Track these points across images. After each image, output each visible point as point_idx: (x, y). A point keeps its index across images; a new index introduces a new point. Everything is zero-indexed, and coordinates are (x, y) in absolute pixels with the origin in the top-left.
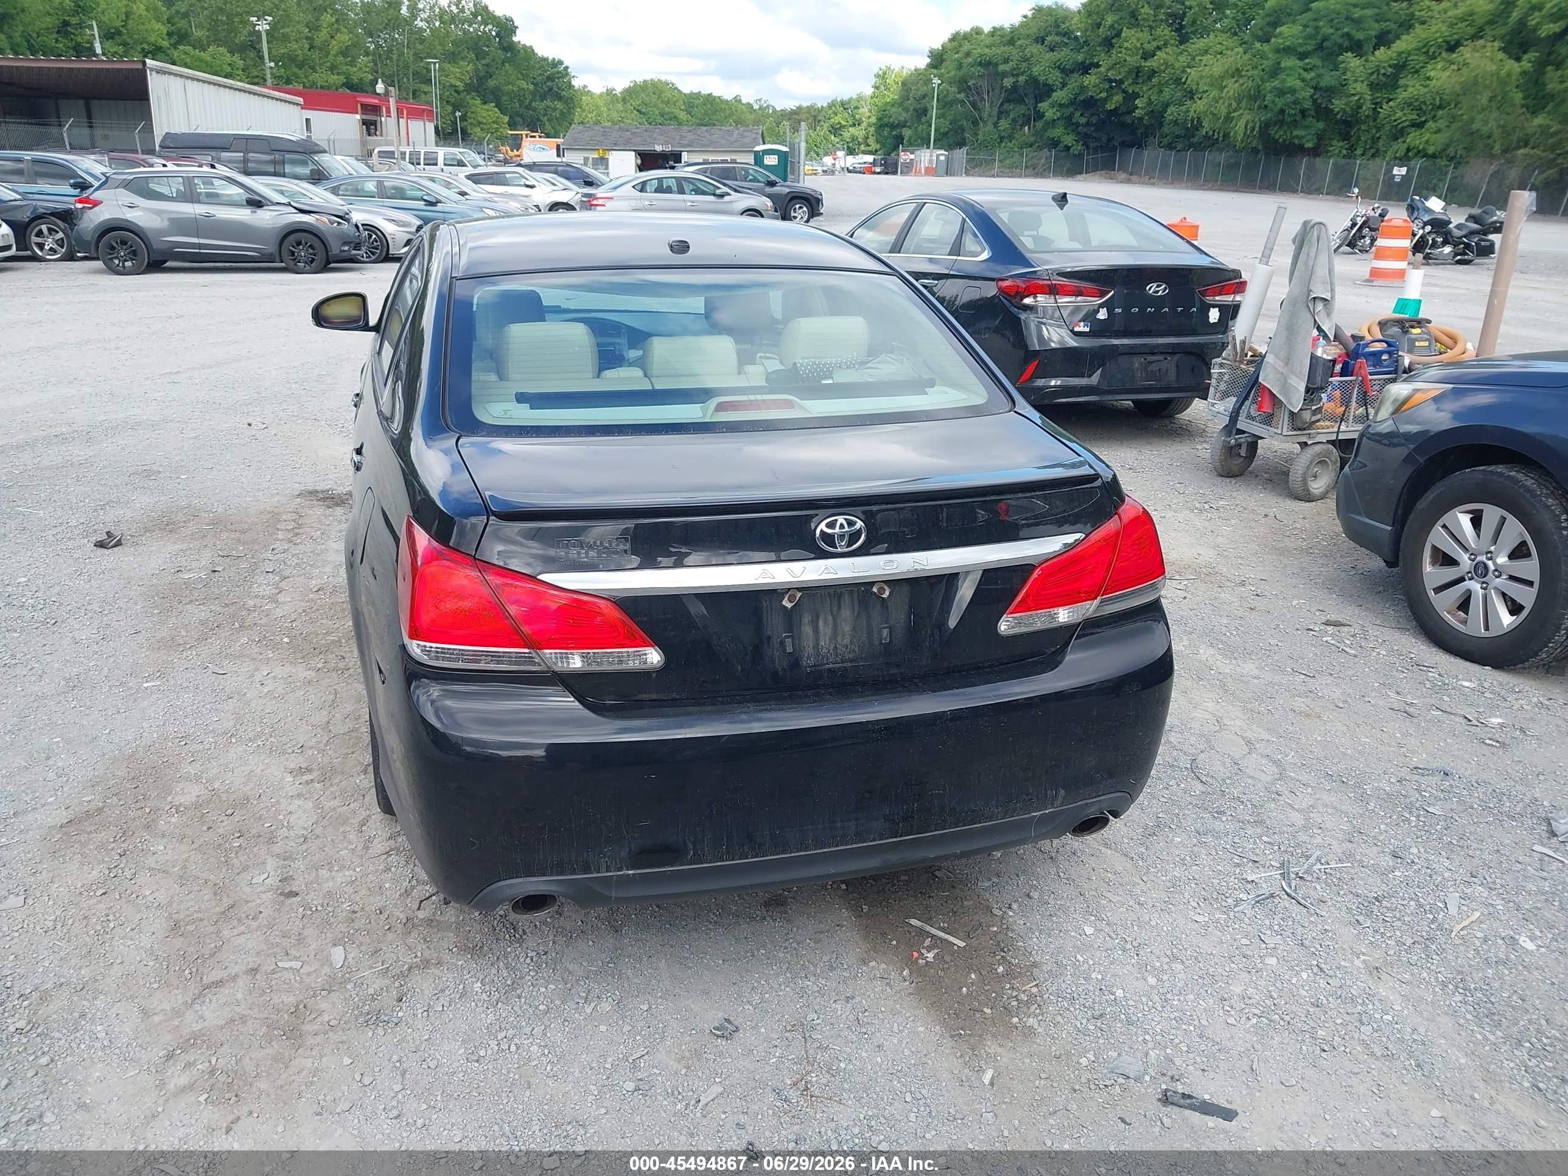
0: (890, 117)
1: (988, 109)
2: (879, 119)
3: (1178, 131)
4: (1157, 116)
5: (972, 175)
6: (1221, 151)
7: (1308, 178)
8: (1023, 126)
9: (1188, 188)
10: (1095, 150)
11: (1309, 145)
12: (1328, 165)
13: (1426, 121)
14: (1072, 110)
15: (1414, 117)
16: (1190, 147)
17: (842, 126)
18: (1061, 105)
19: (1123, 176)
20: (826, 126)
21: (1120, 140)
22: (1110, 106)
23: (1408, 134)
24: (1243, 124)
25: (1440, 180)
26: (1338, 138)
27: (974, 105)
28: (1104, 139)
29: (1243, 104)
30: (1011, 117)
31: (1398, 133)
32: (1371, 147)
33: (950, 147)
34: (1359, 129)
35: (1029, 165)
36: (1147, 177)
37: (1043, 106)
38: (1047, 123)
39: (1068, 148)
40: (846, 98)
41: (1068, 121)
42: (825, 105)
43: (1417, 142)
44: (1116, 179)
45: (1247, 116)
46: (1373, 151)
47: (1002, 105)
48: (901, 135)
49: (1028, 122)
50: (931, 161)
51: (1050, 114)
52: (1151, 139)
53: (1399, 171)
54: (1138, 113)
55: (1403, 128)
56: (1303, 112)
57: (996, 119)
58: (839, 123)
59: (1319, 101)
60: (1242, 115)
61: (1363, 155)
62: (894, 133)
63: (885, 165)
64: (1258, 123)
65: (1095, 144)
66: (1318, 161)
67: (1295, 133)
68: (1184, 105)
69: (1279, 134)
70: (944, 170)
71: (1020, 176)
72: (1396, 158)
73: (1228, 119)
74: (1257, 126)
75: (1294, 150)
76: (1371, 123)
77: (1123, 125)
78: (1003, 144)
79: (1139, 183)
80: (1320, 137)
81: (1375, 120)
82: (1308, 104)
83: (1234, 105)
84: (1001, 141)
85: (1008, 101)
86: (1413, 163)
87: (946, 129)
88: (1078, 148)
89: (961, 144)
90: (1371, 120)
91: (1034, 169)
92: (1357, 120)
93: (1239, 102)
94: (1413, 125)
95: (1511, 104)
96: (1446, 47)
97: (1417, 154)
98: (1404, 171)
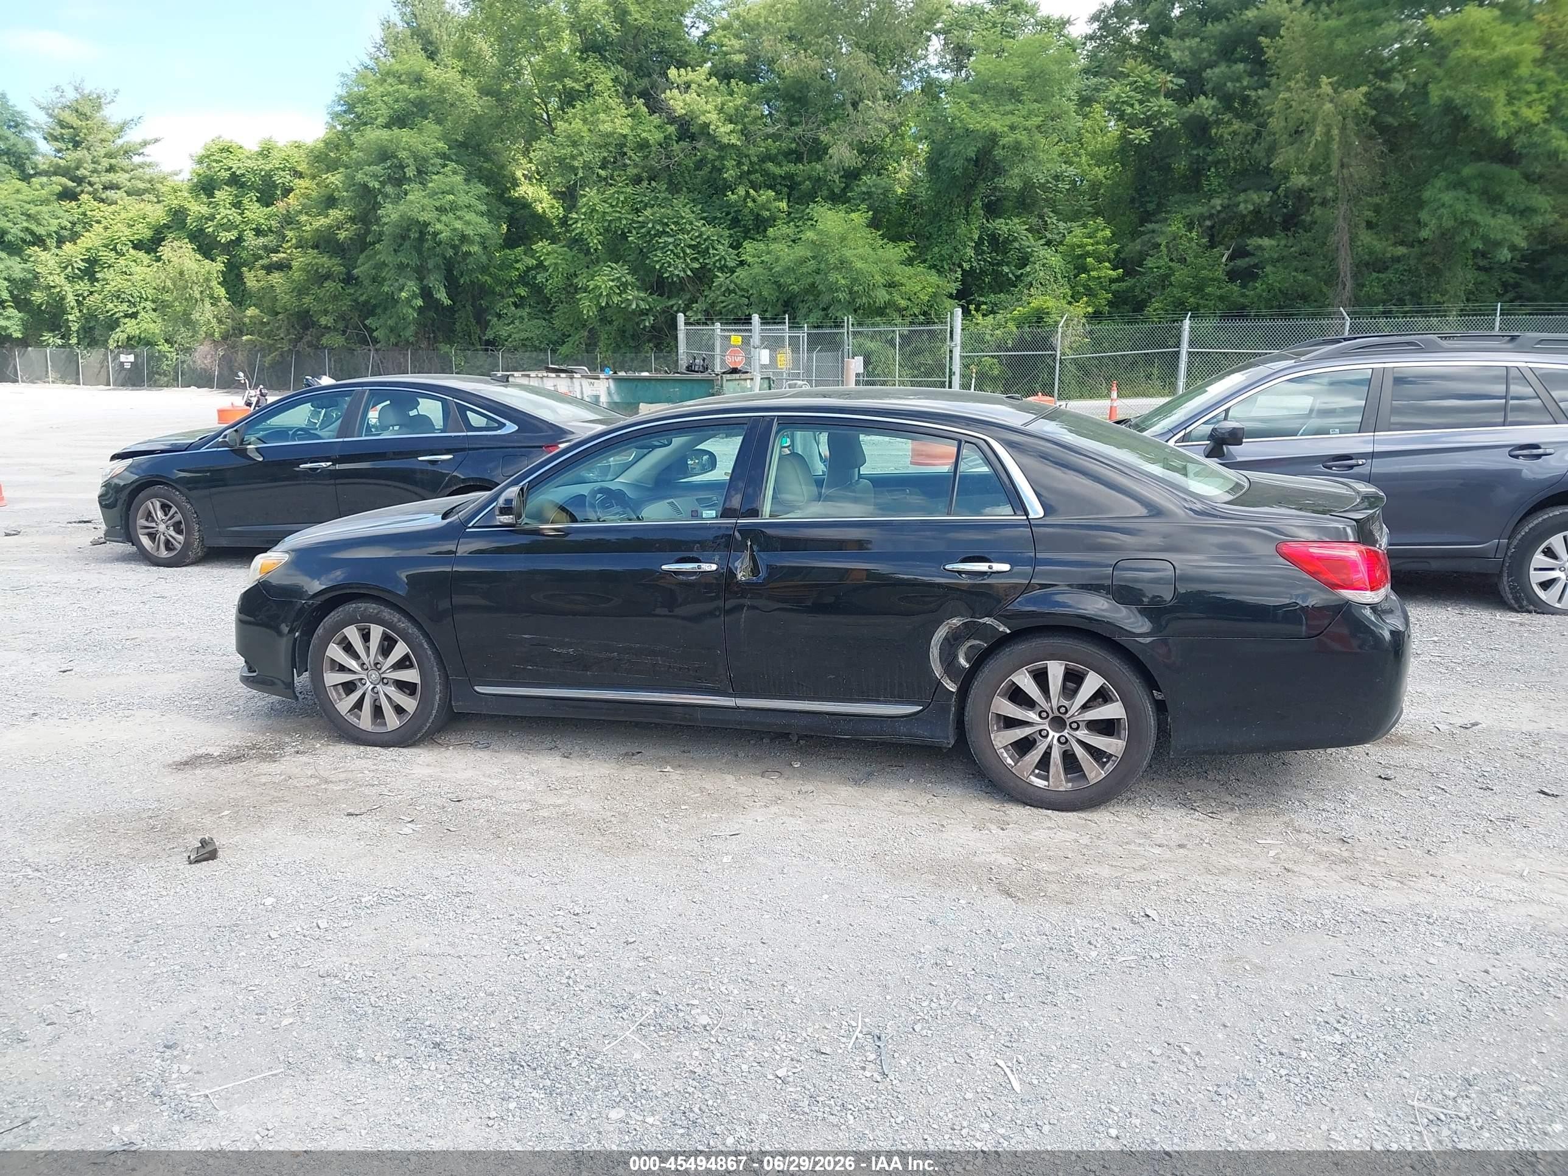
11: (17, 335)
12: (44, 354)
15: (126, 308)
23: (124, 324)
26: (45, 328)
31: (114, 324)
32: (86, 337)
34: (67, 320)
46: (88, 340)
53: (128, 359)
55: (117, 318)
59: (16, 293)
61: (79, 344)
66: (33, 351)
72: (118, 346)
80: (27, 327)
81: (81, 311)
86: (138, 350)
90: (77, 312)
92: (62, 311)
94: (126, 316)
95: (218, 299)
96: (130, 245)
97: (138, 343)
98: (131, 358)
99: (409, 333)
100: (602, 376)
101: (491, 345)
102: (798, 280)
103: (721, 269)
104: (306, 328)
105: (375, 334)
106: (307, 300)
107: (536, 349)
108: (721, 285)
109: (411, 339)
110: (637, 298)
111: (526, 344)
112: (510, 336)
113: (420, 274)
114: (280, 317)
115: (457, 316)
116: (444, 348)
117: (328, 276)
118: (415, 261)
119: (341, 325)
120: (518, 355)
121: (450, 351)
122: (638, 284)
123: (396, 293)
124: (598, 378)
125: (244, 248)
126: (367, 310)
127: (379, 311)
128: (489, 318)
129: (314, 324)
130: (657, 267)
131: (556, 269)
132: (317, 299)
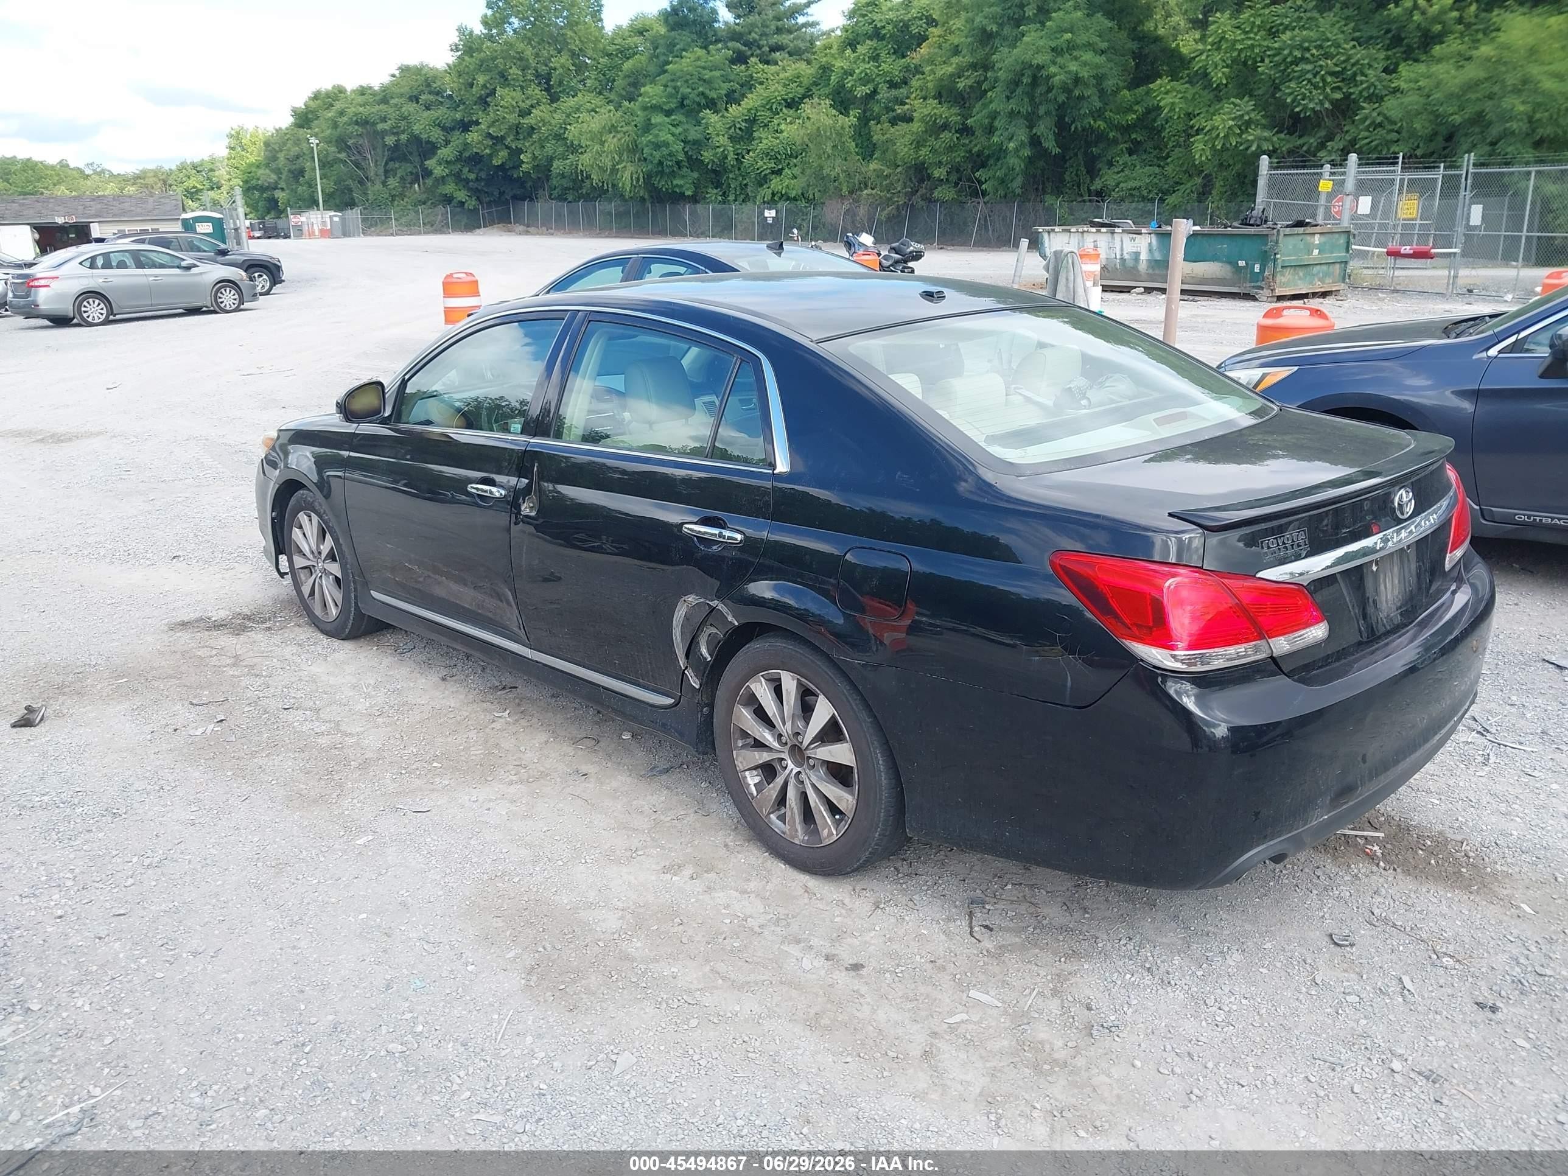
0: (258, 179)
1: (373, 168)
2: (246, 182)
3: (565, 183)
4: (544, 169)
5: (370, 235)
6: (610, 201)
7: (693, 224)
8: (412, 183)
9: (585, 236)
10: (489, 204)
11: (689, 193)
12: (708, 210)
13: (782, 169)
14: (459, 166)
15: (773, 165)
16: (580, 198)
17: (198, 191)
18: (447, 162)
19: (521, 228)
20: (179, 190)
21: (511, 194)
22: (496, 162)
23: (771, 180)
24: (628, 175)
25: (803, 220)
26: (711, 186)
27: (357, 165)
28: (496, 193)
29: (625, 156)
30: (399, 175)
31: (762, 181)
32: (741, 193)
33: (339, 208)
34: (728, 178)
35: (426, 221)
36: (544, 229)
37: (430, 163)
38: (437, 180)
39: (462, 204)
40: (197, 160)
41: (458, 177)
42: (174, 167)
43: (780, 187)
44: (514, 231)
45: (630, 168)
46: (742, 196)
47: (386, 164)
48: (274, 198)
49: (417, 180)
50: (324, 223)
51: (439, 171)
52: (540, 192)
53: (770, 214)
54: (525, 167)
55: (765, 175)
56: (678, 163)
57: (383, 178)
58: (194, 187)
59: (690, 153)
60: (625, 167)
61: (735, 200)
62: (265, 195)
63: (264, 229)
64: (641, 174)
65: (488, 199)
66: (699, 207)
67: (675, 182)
68: (567, 159)
69: (661, 184)
70: (340, 232)
71: (419, 233)
72: (764, 202)
73: (614, 171)
74: (641, 177)
75: (677, 198)
76: (737, 172)
77: (510, 179)
78: (396, 202)
79: (538, 234)
80: (697, 185)
81: (739, 169)
82: (681, 157)
83: (617, 158)
84: (393, 200)
85: (391, 159)
86: (779, 205)
87: (332, 190)
88: (472, 203)
89: (352, 204)
90: (736, 170)
91: (432, 226)
92: (725, 170)
93: (621, 155)
94: (773, 173)
95: (849, 153)
96: (784, 104)
97: (780, 199)
98: (773, 213)
99: (1017, 184)
100: (1144, 231)
101: (1100, 194)
102: (1462, 108)
103: (1370, 99)
104: (921, 181)
105: (984, 187)
106: (923, 152)
107: (1144, 199)
108: (1366, 118)
109: (1018, 191)
110: (1259, 139)
111: (1133, 195)
112: (1117, 185)
113: (1031, 120)
114: (899, 169)
115: (1068, 165)
116: (1049, 199)
117: (945, 127)
118: (1026, 108)
119: (954, 177)
120: (1124, 206)
121: (1057, 203)
122: (1263, 121)
123: (1005, 143)
124: (1140, 234)
125: (878, 101)
126: (980, 161)
127: (991, 162)
128: (1100, 165)
129: (929, 177)
130: (1289, 100)
131: (1172, 110)
132: (933, 151)
